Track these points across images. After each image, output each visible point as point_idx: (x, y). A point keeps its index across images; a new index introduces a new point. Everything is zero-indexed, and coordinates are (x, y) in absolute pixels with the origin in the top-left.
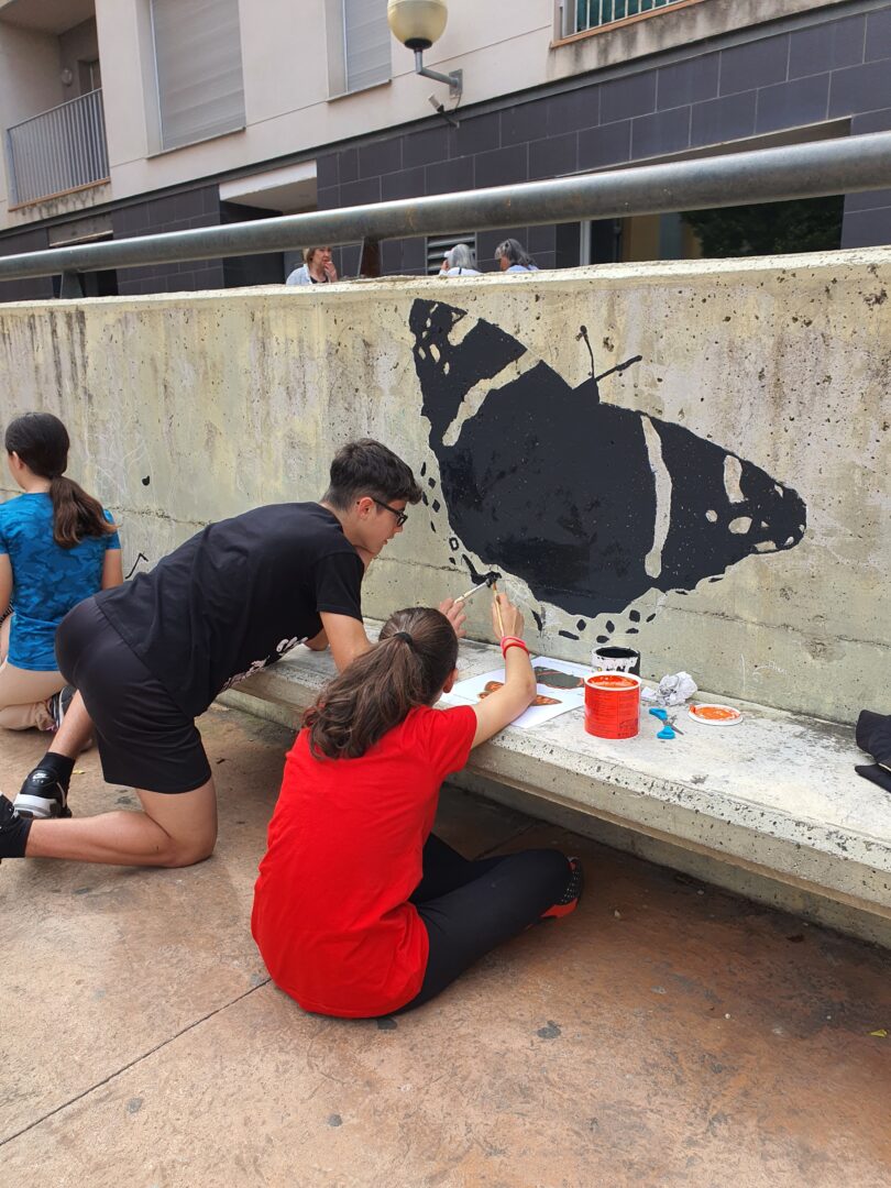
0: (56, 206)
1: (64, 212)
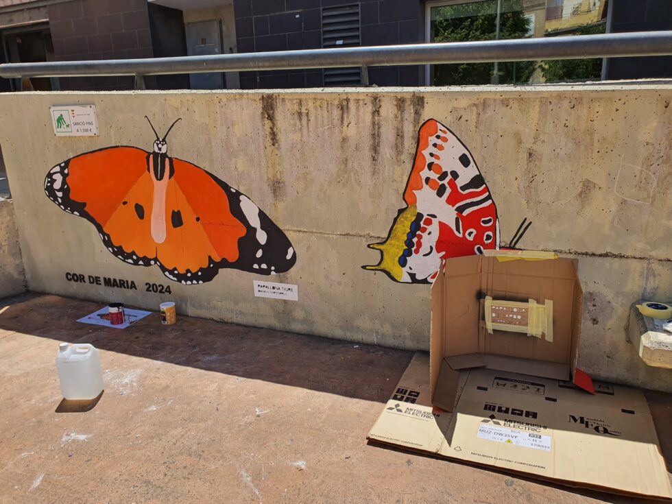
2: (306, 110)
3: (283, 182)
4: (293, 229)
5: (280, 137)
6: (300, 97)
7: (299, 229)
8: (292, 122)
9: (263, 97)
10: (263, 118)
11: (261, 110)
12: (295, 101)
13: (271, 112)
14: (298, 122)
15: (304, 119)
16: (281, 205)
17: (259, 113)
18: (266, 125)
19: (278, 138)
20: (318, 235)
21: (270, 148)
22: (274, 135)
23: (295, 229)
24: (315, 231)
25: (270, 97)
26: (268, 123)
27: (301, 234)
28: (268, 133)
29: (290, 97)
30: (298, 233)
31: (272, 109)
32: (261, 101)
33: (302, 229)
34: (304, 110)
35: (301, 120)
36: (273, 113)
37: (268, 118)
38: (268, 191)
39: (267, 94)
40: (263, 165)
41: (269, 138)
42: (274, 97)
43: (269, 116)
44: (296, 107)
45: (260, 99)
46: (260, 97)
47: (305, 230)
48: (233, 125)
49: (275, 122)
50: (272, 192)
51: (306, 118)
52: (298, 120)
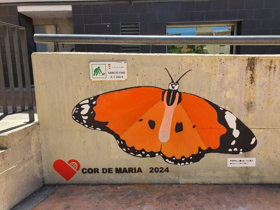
2: (274, 65)
3: (254, 103)
4: (257, 128)
5: (257, 80)
6: (271, 59)
7: (260, 127)
8: (265, 71)
9: (249, 59)
10: (247, 69)
11: (246, 65)
14: (268, 72)
15: (272, 70)
16: (251, 115)
17: (245, 67)
18: (248, 73)
19: (255, 80)
20: (272, 130)
21: (249, 85)
22: (252, 79)
23: (258, 127)
24: (270, 128)
25: (253, 59)
26: (250, 72)
27: (261, 130)
28: (249, 78)
29: (266, 59)
30: (259, 130)
31: (253, 65)
32: (247, 61)
33: (262, 127)
34: (273, 66)
35: (270, 70)
36: (254, 67)
37: (250, 70)
38: (244, 108)
39: (252, 57)
40: (243, 94)
41: (249, 80)
42: (256, 58)
43: (251, 68)
44: (269, 64)
45: (247, 60)
46: (247, 58)
47: (264, 128)
48: (227, 73)
49: (254, 72)
50: (247, 108)
51: (274, 69)
52: (269, 71)
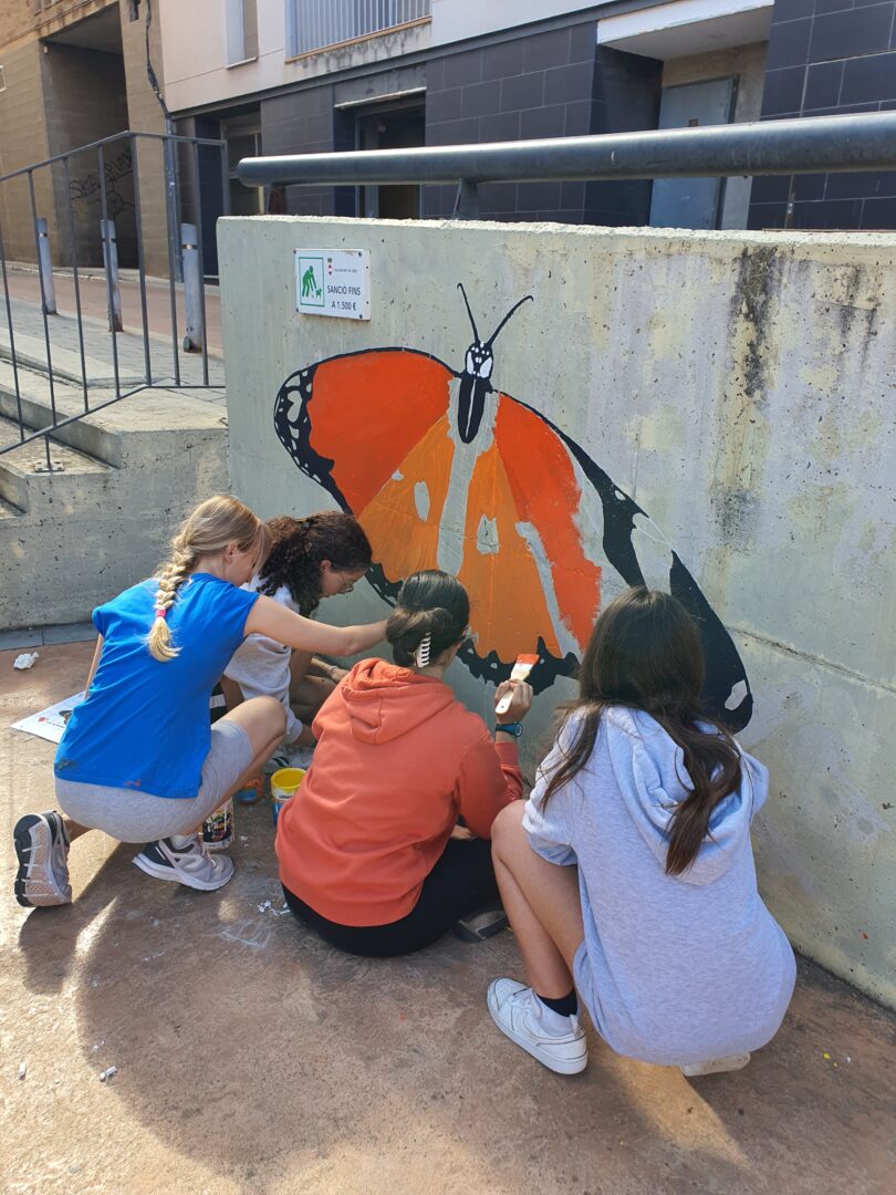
0: (351, 56)
1: (361, 63)
2: (870, 300)
3: (754, 500)
4: (758, 633)
5: (775, 374)
6: (857, 260)
7: (776, 640)
8: (818, 334)
9: (745, 253)
10: (734, 313)
11: (732, 291)
12: (838, 273)
13: (761, 298)
14: (835, 336)
15: (858, 328)
16: (736, 563)
17: (727, 299)
18: (738, 335)
19: (765, 374)
20: (830, 671)
21: (737, 402)
22: (754, 368)
23: (766, 635)
24: (821, 656)
25: (766, 254)
26: (745, 331)
27: (779, 656)
28: (740, 359)
29: (827, 259)
30: (769, 650)
31: (765, 290)
32: (737, 266)
33: (783, 642)
34: (862, 302)
35: (845, 329)
36: (765, 302)
37: (747, 316)
38: (707, 515)
39: (759, 245)
40: (709, 444)
41: (739, 372)
42: (777, 255)
43: (752, 309)
44: (840, 291)
45: (735, 260)
46: (738, 253)
47: (793, 647)
48: (651, 323)
49: (765, 329)
50: (720, 520)
51: (866, 324)
52: (838, 331)
